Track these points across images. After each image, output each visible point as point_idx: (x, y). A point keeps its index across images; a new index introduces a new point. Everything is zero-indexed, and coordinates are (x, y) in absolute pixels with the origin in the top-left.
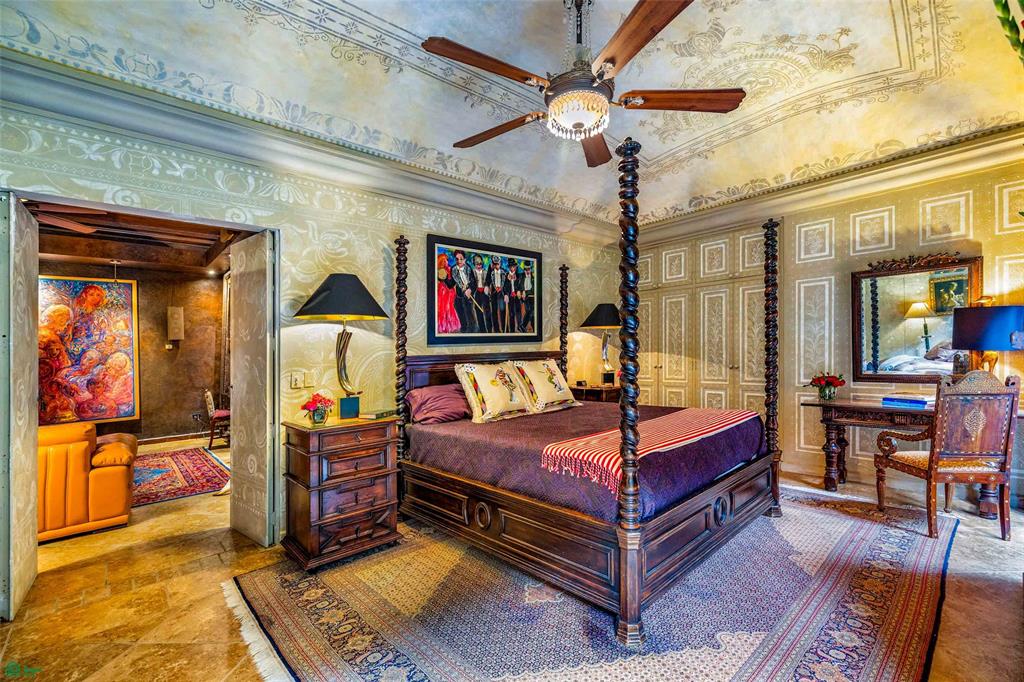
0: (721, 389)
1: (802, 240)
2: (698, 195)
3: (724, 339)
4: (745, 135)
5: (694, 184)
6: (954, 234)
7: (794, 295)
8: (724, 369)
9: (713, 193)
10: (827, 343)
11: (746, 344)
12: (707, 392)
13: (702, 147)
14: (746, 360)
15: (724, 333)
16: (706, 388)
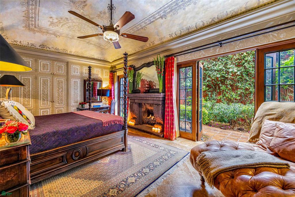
0: (48, 109)
1: (73, 69)
2: (45, 45)
3: (49, 93)
4: (71, 38)
5: (46, 41)
6: (99, 76)
7: (71, 82)
8: (49, 102)
9: (50, 47)
10: (78, 95)
11: (57, 95)
12: (42, 110)
13: (58, 34)
14: (57, 99)
15: (49, 91)
16: (41, 109)
